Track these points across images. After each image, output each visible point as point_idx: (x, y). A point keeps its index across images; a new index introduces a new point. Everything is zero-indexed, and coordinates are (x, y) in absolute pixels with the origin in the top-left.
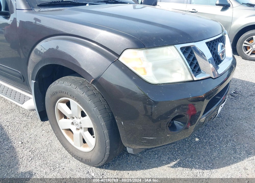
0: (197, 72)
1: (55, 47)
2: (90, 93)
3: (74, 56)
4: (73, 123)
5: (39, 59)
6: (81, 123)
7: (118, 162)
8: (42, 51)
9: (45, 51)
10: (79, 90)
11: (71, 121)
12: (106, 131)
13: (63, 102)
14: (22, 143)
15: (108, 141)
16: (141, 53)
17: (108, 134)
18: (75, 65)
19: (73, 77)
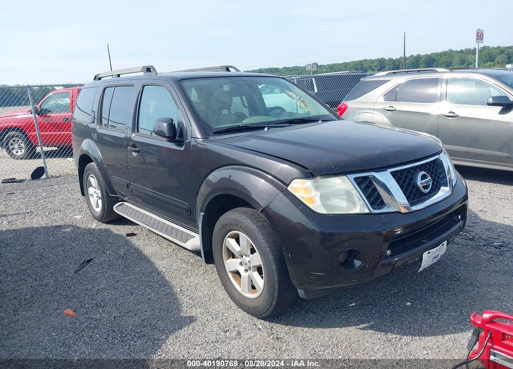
0: (378, 205)
1: (227, 177)
2: (260, 224)
3: (246, 185)
4: (241, 264)
5: (210, 190)
6: (249, 262)
7: (292, 317)
8: (213, 181)
9: (217, 180)
10: (249, 220)
11: (239, 260)
12: (274, 267)
13: (232, 237)
14: (181, 290)
15: (276, 279)
16: (309, 183)
17: (276, 270)
18: (247, 195)
19: (244, 209)
